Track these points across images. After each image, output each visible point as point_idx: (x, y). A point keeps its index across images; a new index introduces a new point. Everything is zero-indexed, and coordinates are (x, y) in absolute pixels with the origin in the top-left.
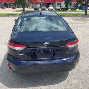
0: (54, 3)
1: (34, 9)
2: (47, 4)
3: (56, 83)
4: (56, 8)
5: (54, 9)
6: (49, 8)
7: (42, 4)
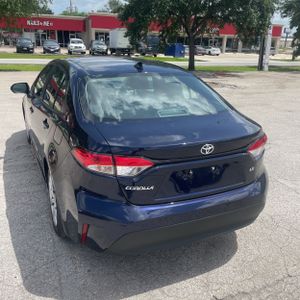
0: (85, 30)
1: (15, 50)
2: (60, 33)
3: (218, 265)
4: (95, 46)
5: (88, 52)
6: (72, 46)
7: (41, 32)
